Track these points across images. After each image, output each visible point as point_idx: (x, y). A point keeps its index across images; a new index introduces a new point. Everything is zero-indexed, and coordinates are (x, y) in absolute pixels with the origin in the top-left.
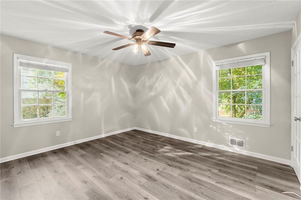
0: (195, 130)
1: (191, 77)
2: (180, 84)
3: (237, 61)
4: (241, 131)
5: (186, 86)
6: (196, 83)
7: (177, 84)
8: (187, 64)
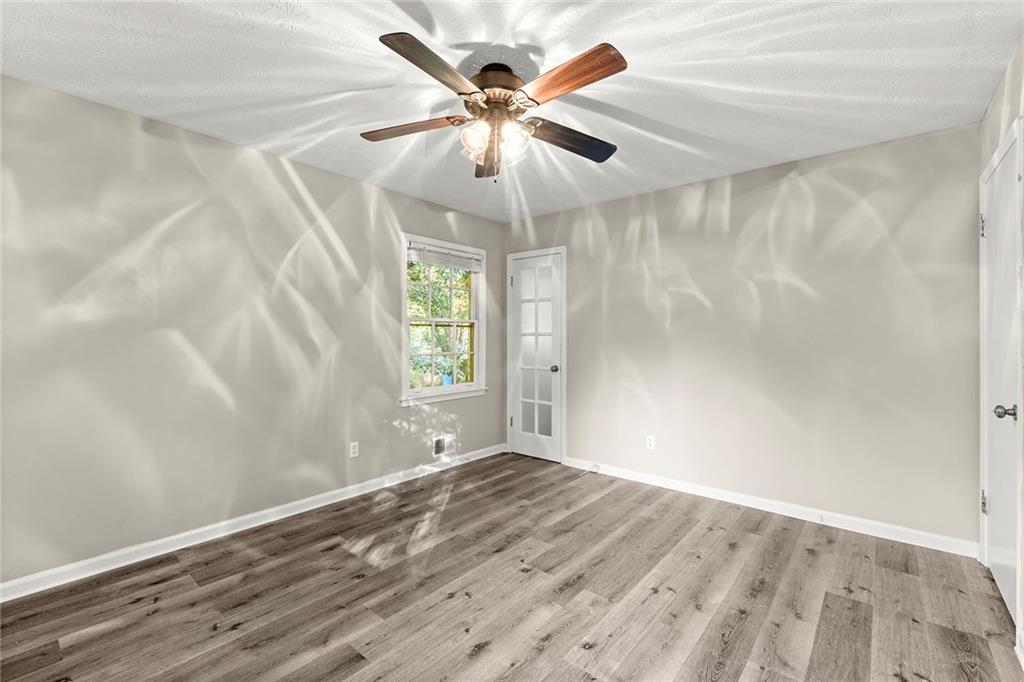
0: (351, 450)
1: (338, 264)
2: (293, 283)
3: (447, 252)
4: (452, 416)
5: (318, 294)
6: (353, 289)
7: (280, 277)
8: (324, 206)
